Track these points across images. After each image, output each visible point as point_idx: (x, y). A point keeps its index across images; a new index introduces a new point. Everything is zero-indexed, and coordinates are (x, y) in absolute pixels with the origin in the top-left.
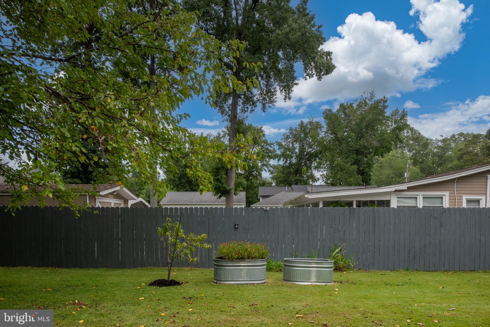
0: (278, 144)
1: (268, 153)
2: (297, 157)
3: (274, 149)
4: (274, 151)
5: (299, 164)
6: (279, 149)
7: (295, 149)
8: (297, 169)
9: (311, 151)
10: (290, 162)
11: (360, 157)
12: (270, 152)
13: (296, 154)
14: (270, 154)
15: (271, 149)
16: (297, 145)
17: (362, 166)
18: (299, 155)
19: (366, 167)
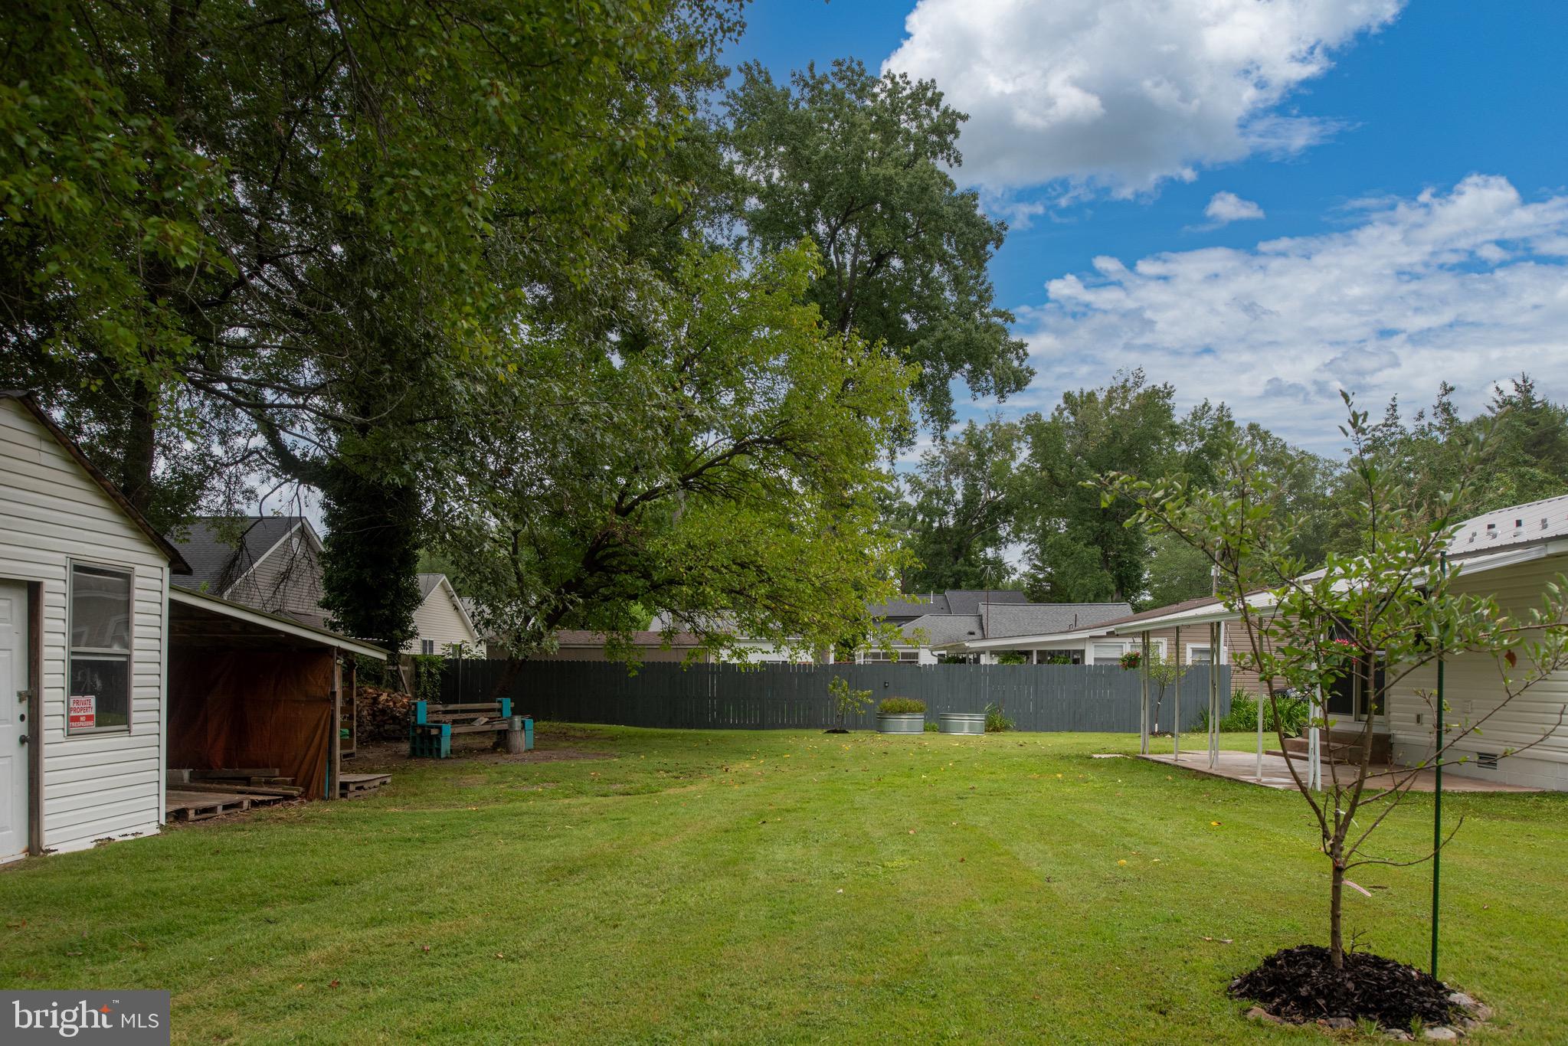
0: (909, 481)
1: (883, 501)
2: (958, 512)
3: (898, 490)
4: (899, 494)
5: (962, 532)
6: (913, 492)
7: (952, 493)
8: (958, 544)
9: (995, 498)
10: (941, 524)
11: (1108, 525)
12: (888, 496)
13: (955, 505)
14: (888, 502)
15: (890, 489)
16: (958, 484)
17: (1114, 546)
18: (965, 507)
19: (1122, 550)
